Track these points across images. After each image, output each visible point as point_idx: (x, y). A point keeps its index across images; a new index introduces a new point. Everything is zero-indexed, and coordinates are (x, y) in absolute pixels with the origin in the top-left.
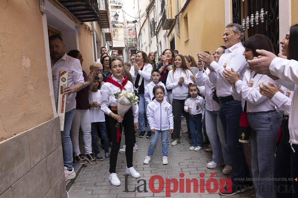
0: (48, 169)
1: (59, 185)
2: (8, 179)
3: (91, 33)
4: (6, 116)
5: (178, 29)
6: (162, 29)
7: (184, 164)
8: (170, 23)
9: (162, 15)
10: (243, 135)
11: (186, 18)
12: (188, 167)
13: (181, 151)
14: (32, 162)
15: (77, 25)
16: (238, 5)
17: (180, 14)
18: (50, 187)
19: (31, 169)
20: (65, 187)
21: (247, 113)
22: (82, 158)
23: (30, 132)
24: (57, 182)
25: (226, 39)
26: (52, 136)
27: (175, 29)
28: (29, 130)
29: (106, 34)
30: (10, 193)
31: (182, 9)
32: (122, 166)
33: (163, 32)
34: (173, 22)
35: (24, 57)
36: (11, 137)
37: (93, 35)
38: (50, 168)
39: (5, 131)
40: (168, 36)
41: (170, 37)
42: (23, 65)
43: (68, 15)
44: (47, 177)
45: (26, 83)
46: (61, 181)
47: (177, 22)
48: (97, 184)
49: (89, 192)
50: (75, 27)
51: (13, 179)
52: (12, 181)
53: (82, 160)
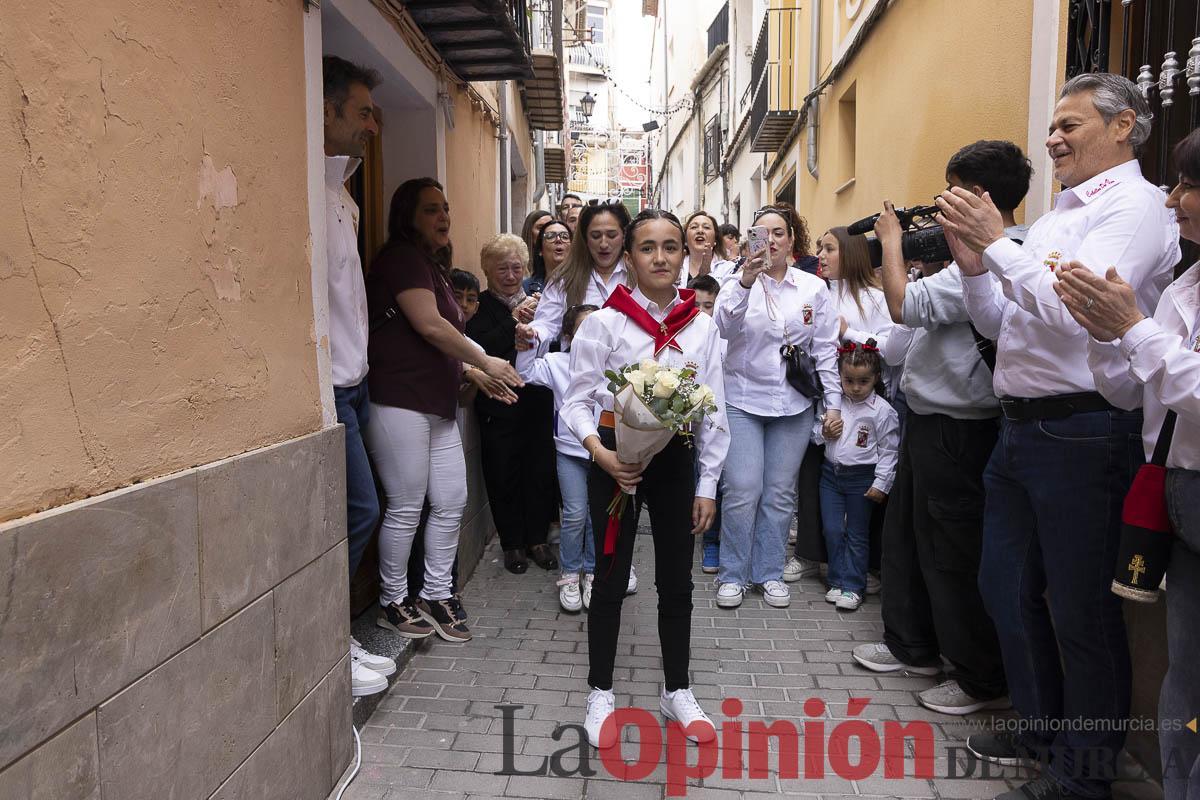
0: (279, 638)
1: (322, 703)
2: (86, 677)
3: (494, 131)
4: (100, 396)
5: (812, 147)
6: (748, 147)
7: (825, 657)
8: (782, 125)
9: (752, 97)
10: (1137, 565)
11: (849, 104)
12: (840, 670)
13: (810, 603)
14: (208, 602)
15: (444, 87)
16: (1096, 23)
17: (823, 92)
18: (285, 713)
19: (203, 635)
20: (349, 711)
21: (1167, 470)
22: (415, 615)
23: (207, 476)
24: (317, 690)
25: (1064, 147)
26: (308, 502)
27: (801, 147)
28: (205, 467)
29: (548, 152)
30: (91, 735)
31: (836, 68)
32: (577, 643)
33: (752, 161)
34: (792, 125)
35: (208, 160)
36: (119, 491)
37: (502, 140)
38: (288, 633)
39: (87, 459)
40: (769, 177)
41: (778, 181)
42: (203, 192)
43: (412, 41)
44: (272, 669)
45: (208, 269)
46: (333, 688)
47: (810, 120)
48: (475, 709)
49: (444, 740)
50: (435, 93)
51: (109, 676)
52: (104, 682)
53: (414, 621)
